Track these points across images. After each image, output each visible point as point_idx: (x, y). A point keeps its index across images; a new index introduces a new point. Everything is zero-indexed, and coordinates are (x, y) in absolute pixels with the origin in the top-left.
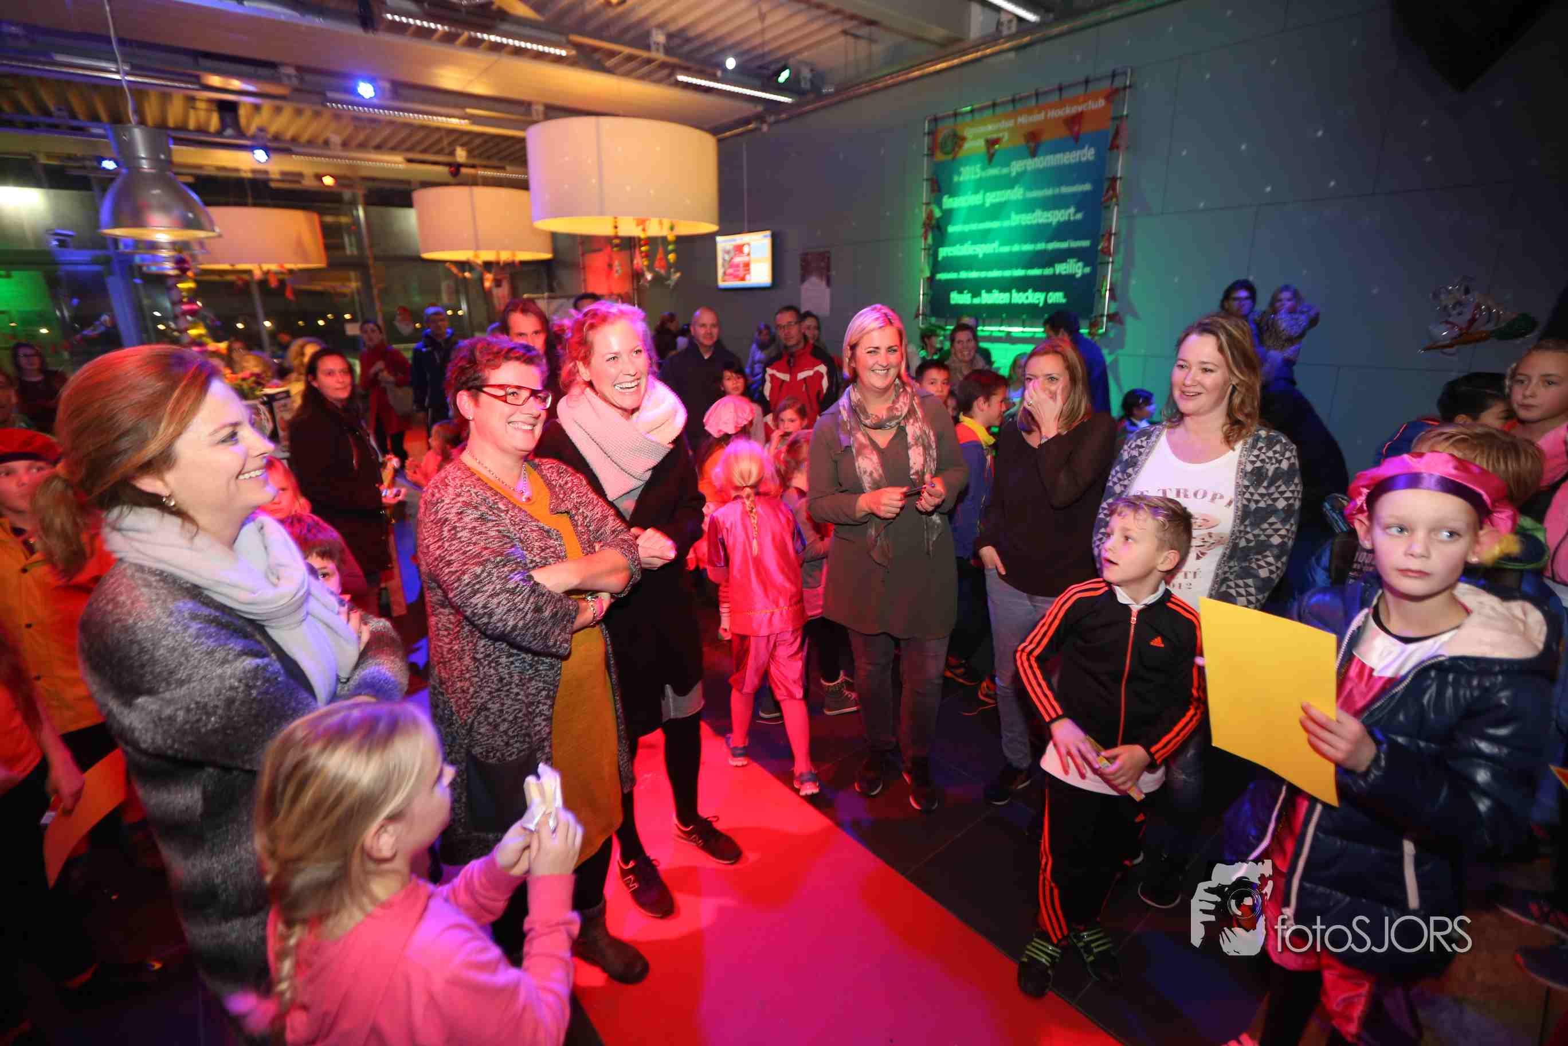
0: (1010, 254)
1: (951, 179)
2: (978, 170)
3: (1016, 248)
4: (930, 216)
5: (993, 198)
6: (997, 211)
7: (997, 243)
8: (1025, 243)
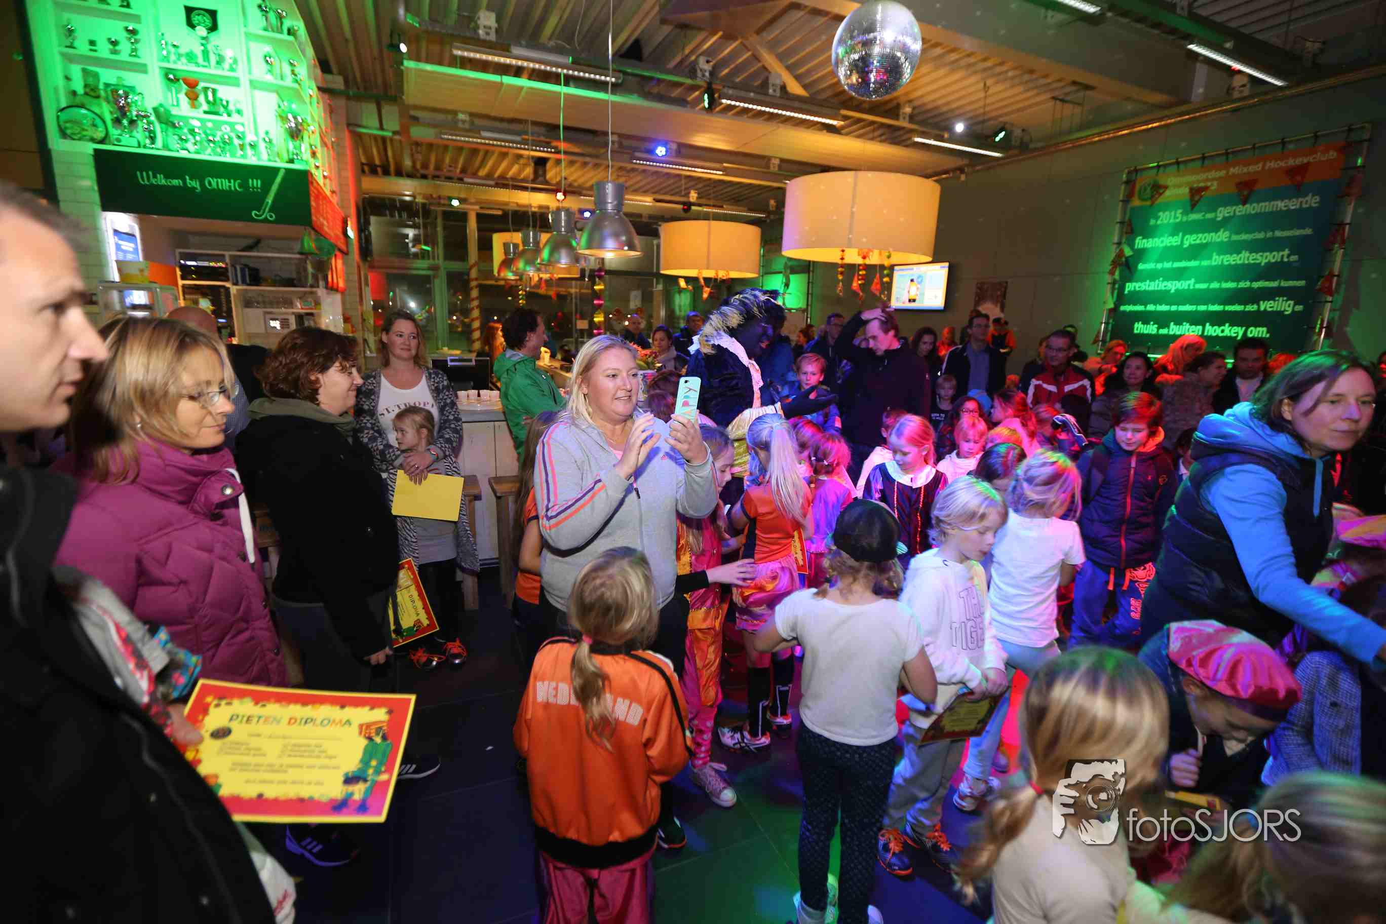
0: (1208, 290)
1: (1147, 221)
2: (1179, 215)
3: (1215, 285)
4: (1121, 254)
5: (1191, 240)
6: (1195, 252)
7: (1193, 280)
8: (1226, 281)
